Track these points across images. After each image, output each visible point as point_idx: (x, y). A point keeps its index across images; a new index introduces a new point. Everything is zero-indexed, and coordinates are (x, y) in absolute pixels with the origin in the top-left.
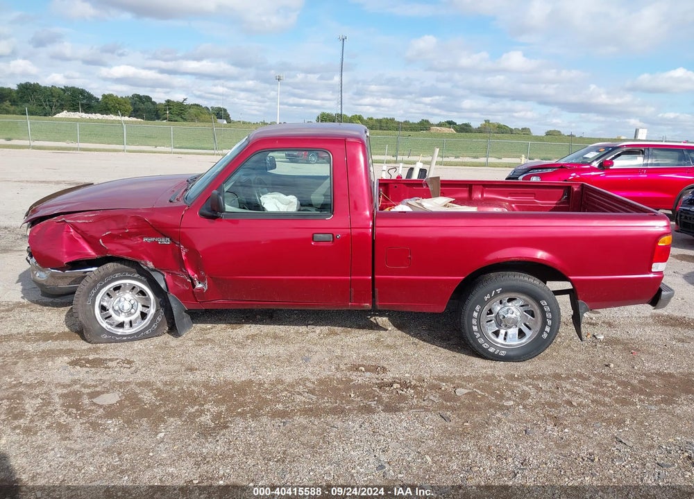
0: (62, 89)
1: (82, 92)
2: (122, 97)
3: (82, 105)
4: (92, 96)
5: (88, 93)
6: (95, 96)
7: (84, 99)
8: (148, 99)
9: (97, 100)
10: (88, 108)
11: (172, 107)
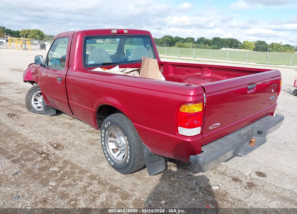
0: (228, 39)
1: (235, 40)
2: (251, 42)
3: (234, 46)
4: (239, 42)
5: (237, 40)
6: (240, 42)
7: (235, 43)
8: (264, 42)
9: (241, 43)
10: (236, 47)
11: (274, 46)
